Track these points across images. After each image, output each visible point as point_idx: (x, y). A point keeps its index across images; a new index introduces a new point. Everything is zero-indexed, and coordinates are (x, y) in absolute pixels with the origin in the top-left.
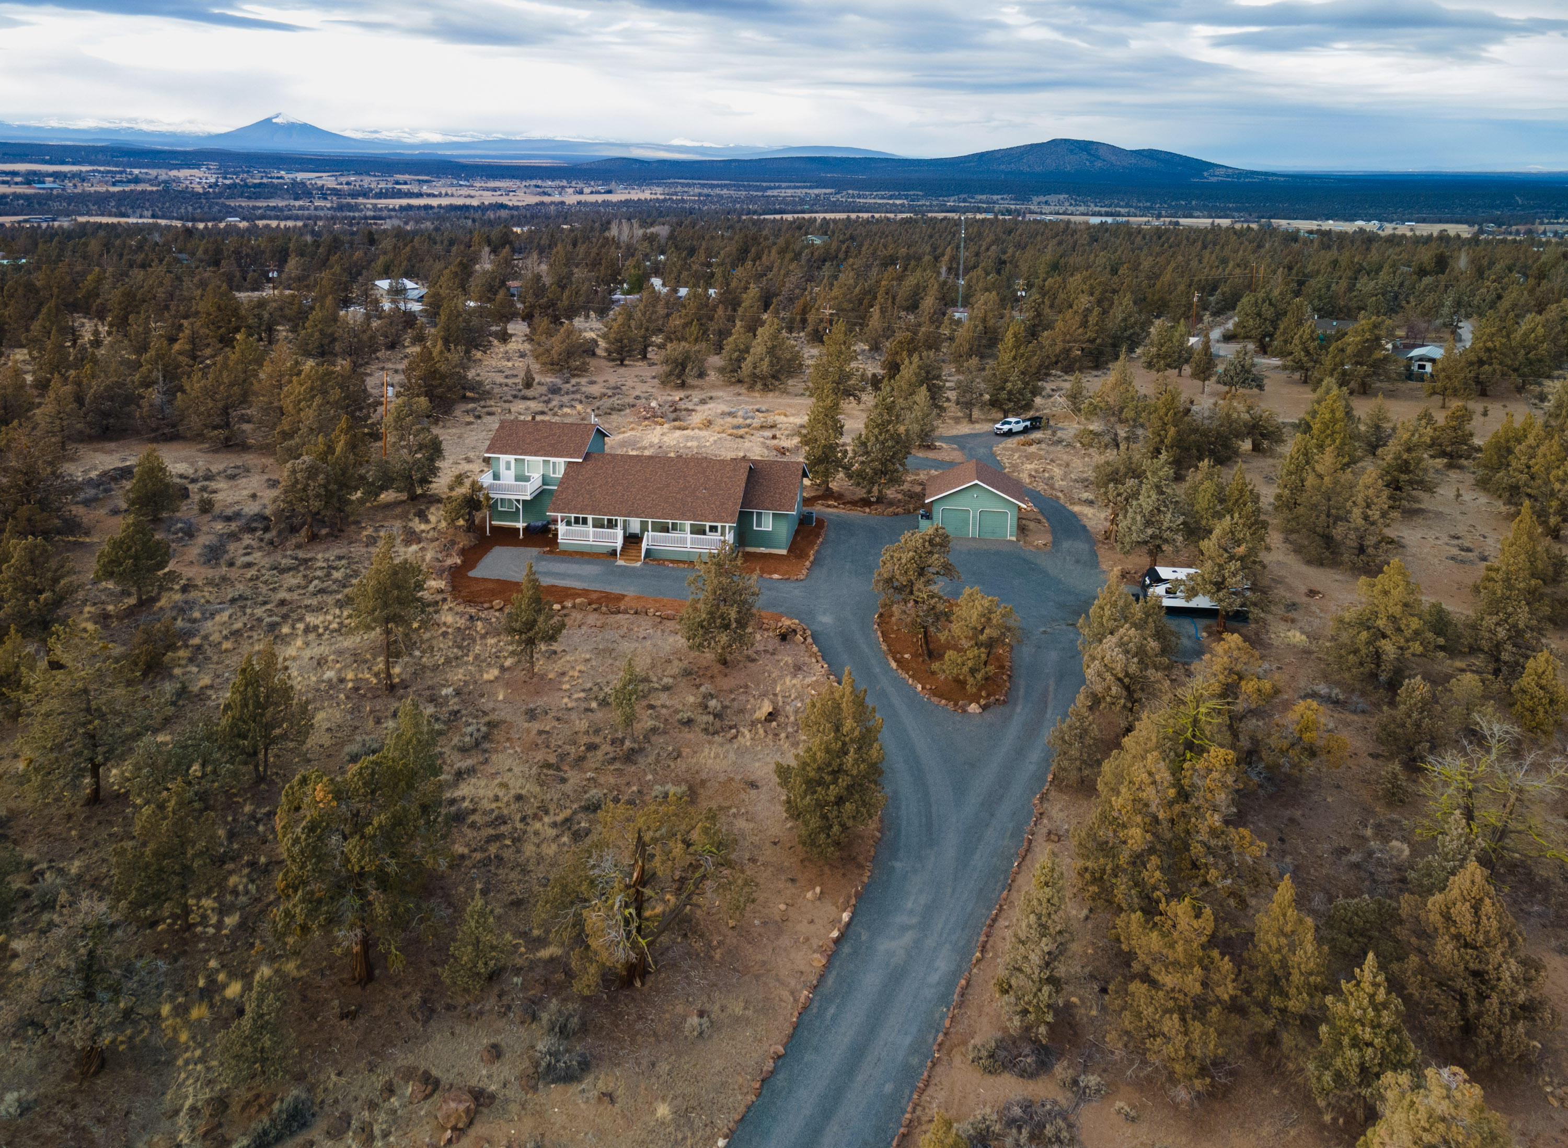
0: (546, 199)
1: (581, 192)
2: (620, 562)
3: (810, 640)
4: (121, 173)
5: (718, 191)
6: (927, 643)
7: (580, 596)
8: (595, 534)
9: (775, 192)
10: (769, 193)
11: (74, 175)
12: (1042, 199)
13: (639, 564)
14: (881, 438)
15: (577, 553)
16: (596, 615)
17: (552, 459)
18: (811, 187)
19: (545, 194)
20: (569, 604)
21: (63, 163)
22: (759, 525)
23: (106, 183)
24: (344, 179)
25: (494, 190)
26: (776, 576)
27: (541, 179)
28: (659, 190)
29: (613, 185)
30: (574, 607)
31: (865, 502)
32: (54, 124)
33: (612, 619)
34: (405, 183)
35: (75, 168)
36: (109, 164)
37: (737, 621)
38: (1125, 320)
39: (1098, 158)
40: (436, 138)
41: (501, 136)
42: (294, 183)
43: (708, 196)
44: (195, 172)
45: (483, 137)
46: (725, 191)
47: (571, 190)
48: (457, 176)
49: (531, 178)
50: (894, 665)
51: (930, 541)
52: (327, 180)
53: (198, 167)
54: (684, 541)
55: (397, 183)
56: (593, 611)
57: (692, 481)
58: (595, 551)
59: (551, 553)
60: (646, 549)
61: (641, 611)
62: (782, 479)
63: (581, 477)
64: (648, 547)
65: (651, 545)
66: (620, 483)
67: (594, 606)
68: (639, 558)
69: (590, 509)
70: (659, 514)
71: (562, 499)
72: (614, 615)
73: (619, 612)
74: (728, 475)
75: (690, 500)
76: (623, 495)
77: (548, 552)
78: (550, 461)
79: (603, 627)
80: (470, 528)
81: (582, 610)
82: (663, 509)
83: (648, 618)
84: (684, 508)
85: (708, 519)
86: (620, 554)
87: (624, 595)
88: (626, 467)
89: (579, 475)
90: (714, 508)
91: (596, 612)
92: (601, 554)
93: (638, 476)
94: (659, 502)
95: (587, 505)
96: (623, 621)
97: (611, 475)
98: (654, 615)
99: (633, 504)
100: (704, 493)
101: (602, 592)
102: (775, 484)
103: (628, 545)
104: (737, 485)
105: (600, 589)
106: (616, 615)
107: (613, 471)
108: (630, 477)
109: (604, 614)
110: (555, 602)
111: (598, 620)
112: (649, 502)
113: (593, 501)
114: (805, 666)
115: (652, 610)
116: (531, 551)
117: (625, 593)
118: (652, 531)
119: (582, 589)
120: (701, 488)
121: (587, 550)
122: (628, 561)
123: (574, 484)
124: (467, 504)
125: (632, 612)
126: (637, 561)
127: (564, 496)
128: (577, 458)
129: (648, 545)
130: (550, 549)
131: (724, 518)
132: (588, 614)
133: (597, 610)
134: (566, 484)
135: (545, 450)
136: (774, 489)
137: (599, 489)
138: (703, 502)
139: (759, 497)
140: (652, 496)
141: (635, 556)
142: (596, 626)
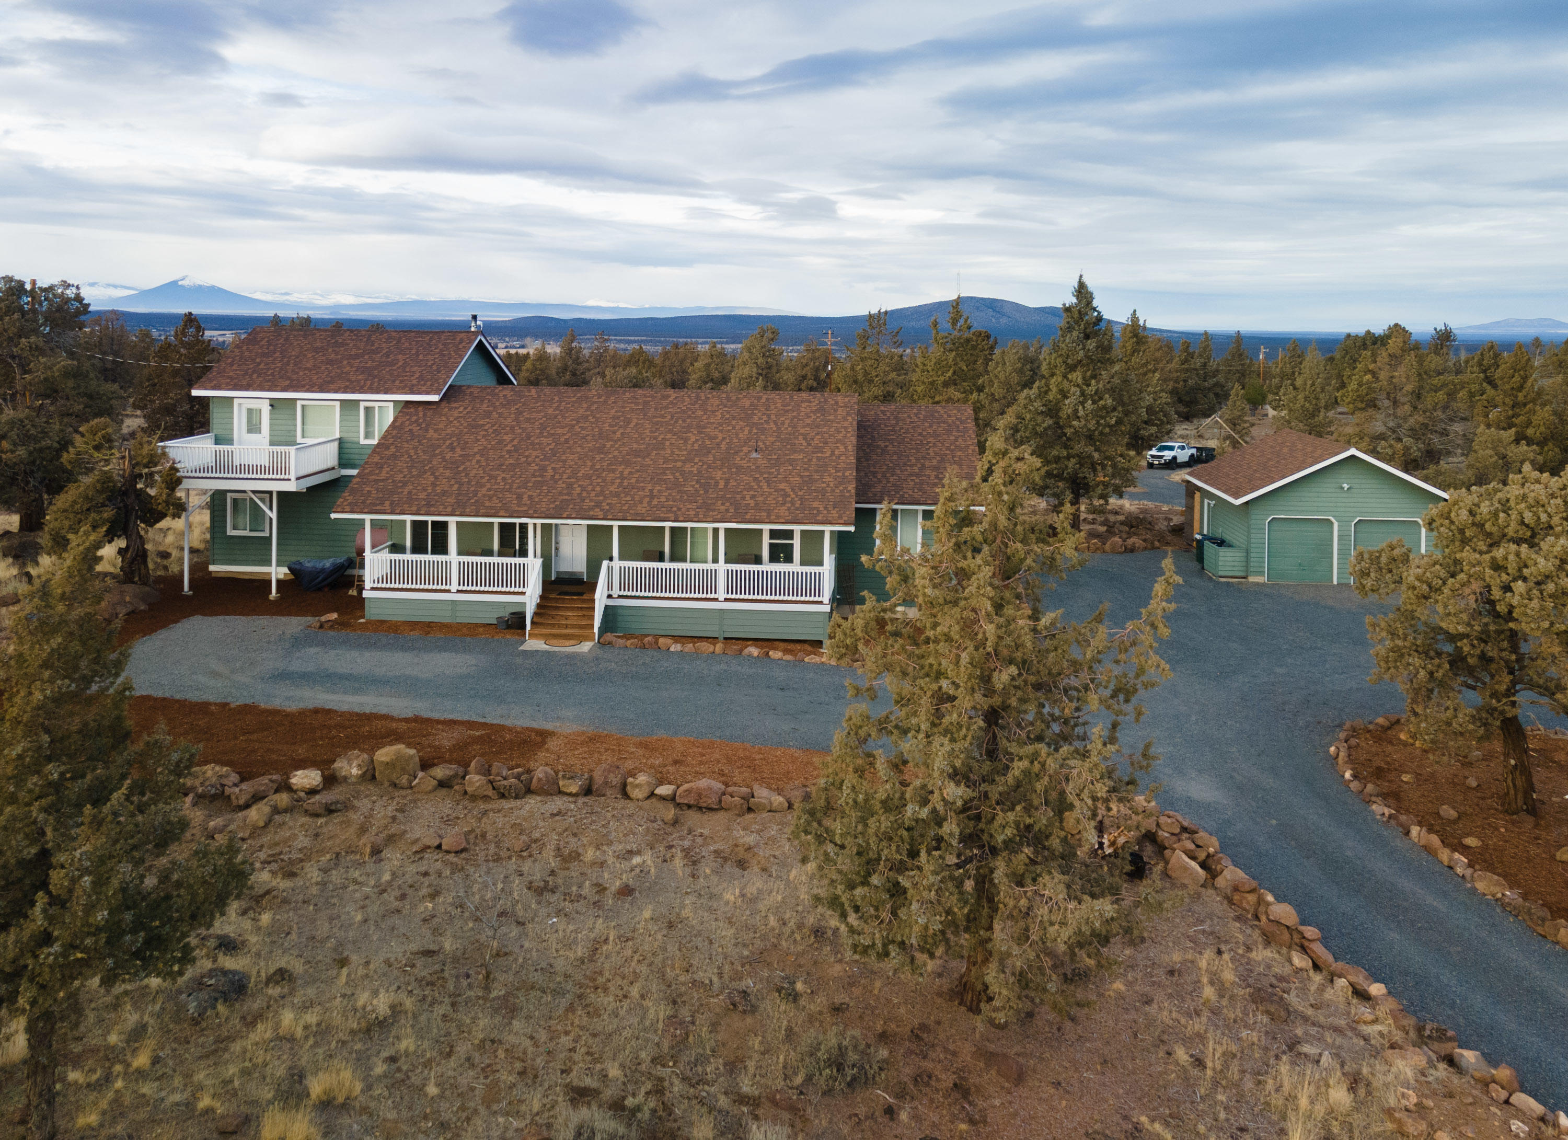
2: (535, 644)
3: (1232, 872)
7: (395, 737)
8: (467, 574)
13: (586, 647)
15: (413, 625)
16: (445, 805)
17: (366, 398)
20: (350, 767)
30: (370, 776)
33: (502, 816)
39: (1003, 314)
45: (397, 299)
54: (707, 582)
56: (435, 789)
57: (720, 436)
58: (464, 617)
59: (332, 627)
60: (607, 607)
61: (606, 783)
62: (931, 439)
63: (436, 436)
64: (611, 602)
65: (620, 597)
66: (533, 444)
67: (440, 772)
68: (587, 632)
69: (452, 500)
70: (641, 509)
71: (376, 481)
72: (506, 804)
73: (529, 791)
74: (808, 421)
75: (718, 474)
76: (543, 469)
77: (333, 625)
78: (358, 402)
79: (464, 850)
80: (132, 572)
81: (395, 785)
82: (652, 497)
83: (631, 807)
84: (706, 492)
85: (778, 517)
86: (533, 623)
87: (544, 735)
88: (550, 411)
89: (431, 432)
90: (788, 490)
91: (444, 791)
92: (477, 625)
93: (582, 428)
94: (637, 481)
95: (444, 493)
96: (541, 824)
97: (512, 428)
98: (652, 795)
99: (570, 486)
100: (756, 459)
101: (471, 725)
102: (917, 449)
103: (557, 600)
104: (838, 441)
105: (466, 718)
106: (512, 803)
107: (516, 420)
108: (560, 431)
109: (474, 798)
110: (302, 764)
111: (448, 821)
112: (613, 483)
113: (461, 484)
114: (1293, 993)
115: (642, 778)
116: (294, 624)
117: (549, 726)
118: (621, 558)
119: (407, 720)
120: (745, 449)
121: (445, 617)
122: (555, 642)
123: (416, 448)
124: (109, 499)
125: (574, 789)
126: (581, 639)
127: (384, 475)
128: (428, 393)
129: (610, 596)
130: (334, 616)
131: (819, 512)
132: (415, 801)
133: (451, 787)
134: (393, 449)
135: (349, 380)
136: (917, 460)
137: (478, 457)
138: (756, 479)
139: (884, 476)
140: (621, 468)
141: (574, 626)
142: (439, 847)
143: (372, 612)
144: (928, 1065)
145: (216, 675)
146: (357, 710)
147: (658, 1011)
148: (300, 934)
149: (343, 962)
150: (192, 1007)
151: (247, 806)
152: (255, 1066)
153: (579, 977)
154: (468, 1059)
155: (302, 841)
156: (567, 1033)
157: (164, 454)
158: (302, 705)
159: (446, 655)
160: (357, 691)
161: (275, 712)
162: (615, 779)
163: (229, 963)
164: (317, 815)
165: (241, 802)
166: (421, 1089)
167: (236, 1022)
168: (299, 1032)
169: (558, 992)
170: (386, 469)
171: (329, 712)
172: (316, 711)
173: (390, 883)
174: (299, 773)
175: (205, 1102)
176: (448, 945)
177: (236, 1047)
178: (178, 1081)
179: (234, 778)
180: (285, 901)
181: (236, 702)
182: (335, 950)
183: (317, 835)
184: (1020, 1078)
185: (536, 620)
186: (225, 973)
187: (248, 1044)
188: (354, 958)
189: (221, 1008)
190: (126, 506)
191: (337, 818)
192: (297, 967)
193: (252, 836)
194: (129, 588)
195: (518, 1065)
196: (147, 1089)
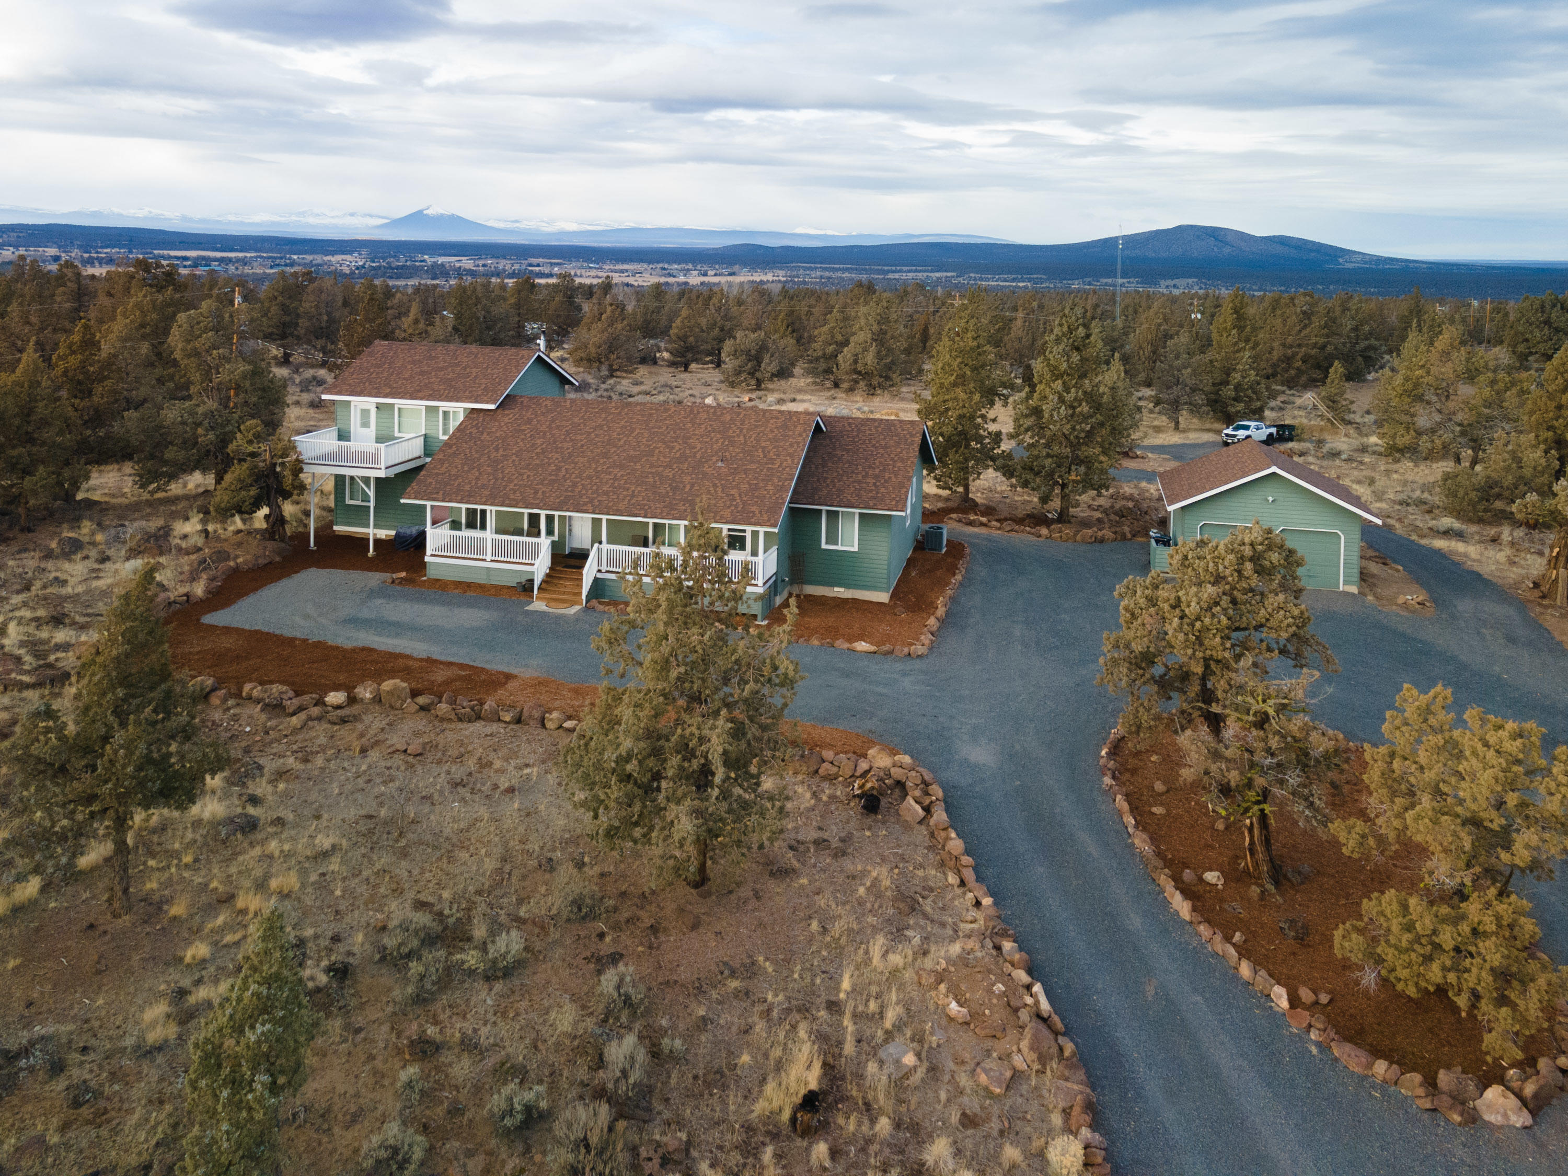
0: (671, 280)
1: (705, 275)
2: (538, 605)
3: (940, 815)
4: (281, 258)
5: (839, 274)
6: (1267, 842)
7: (401, 673)
8: (498, 549)
9: (897, 276)
10: (891, 276)
11: (238, 260)
12: (1170, 282)
13: (575, 610)
14: (1069, 397)
15: (458, 584)
16: (421, 723)
17: (443, 405)
18: (932, 271)
19: (670, 275)
20: (365, 692)
21: (231, 250)
22: (832, 539)
23: (264, 266)
24: (481, 263)
25: (622, 271)
26: (862, 646)
27: (669, 263)
28: (781, 273)
29: (736, 268)
30: (377, 699)
31: (1037, 520)
32: (232, 218)
33: (454, 734)
34: (538, 265)
35: (241, 255)
36: (271, 251)
37: (729, 761)
38: (1356, 329)
39: (1226, 243)
40: (572, 227)
41: (633, 225)
42: (435, 265)
43: (829, 278)
44: (348, 257)
45: (617, 226)
46: (846, 275)
47: (696, 273)
48: (589, 260)
49: (658, 262)
50: (1182, 906)
51: (1255, 559)
52: (467, 263)
53: (350, 252)
55: (531, 265)
56: (417, 711)
57: (699, 446)
58: (496, 581)
59: (400, 583)
60: (596, 580)
61: (530, 716)
62: (881, 451)
63: (488, 438)
64: (599, 575)
65: (608, 572)
66: (557, 448)
67: (421, 700)
68: (577, 598)
69: (486, 493)
70: (622, 506)
71: (437, 474)
72: (460, 725)
73: (479, 717)
74: (770, 436)
75: (687, 479)
76: (559, 469)
77: (402, 581)
78: (437, 408)
79: (420, 754)
80: (274, 532)
81: (392, 707)
82: (633, 496)
83: (544, 733)
84: (674, 493)
85: (722, 517)
86: (539, 588)
87: (509, 677)
88: (576, 420)
89: (485, 435)
90: (737, 495)
91: (423, 714)
92: (503, 587)
93: (597, 436)
94: (626, 483)
95: (483, 486)
96: (476, 741)
97: (545, 433)
98: (560, 727)
99: (575, 485)
100: (720, 468)
101: (462, 666)
102: (866, 459)
103: (561, 572)
104: (789, 454)
105: (461, 661)
106: (465, 725)
107: (550, 427)
108: (579, 437)
109: (442, 720)
110: (336, 688)
111: (417, 734)
112: (606, 483)
113: (497, 479)
114: (929, 900)
115: (555, 715)
116: (375, 578)
117: (514, 671)
118: (609, 542)
119: (421, 660)
120: (714, 459)
121: (481, 579)
122: (553, 604)
123: (471, 448)
124: (256, 481)
125: (508, 719)
126: (573, 604)
127: (443, 469)
128: (487, 403)
129: (599, 571)
130: (403, 574)
131: (754, 515)
132: (402, 719)
133: (429, 710)
134: (454, 448)
135: (433, 389)
136: (864, 469)
137: (514, 457)
138: (715, 486)
139: (832, 481)
140: (616, 471)
141: (569, 593)
142: (405, 751)
143: (431, 573)
144: (641, 913)
145: (307, 617)
146: (391, 650)
147: (490, 865)
148: (298, 798)
149: (318, 817)
150: (224, 833)
151: (293, 714)
152: (247, 869)
153: (455, 840)
154: (367, 879)
155: (322, 740)
156: (431, 871)
157: (295, 448)
158: (355, 644)
159: (471, 610)
160: (397, 635)
161: (337, 648)
162: (536, 714)
163: (251, 810)
164: (335, 724)
165: (291, 711)
166: (332, 892)
167: (246, 844)
168: (277, 854)
169: (435, 848)
170: (446, 465)
171: (370, 650)
172: (363, 649)
173: (365, 771)
174: (332, 694)
175: (214, 884)
176: (383, 812)
177: (241, 858)
178: (203, 873)
179: (291, 694)
180: (297, 777)
181: (313, 639)
182: (317, 810)
183: (332, 737)
184: (695, 927)
185: (544, 586)
186: (246, 815)
187: (247, 857)
188: (326, 816)
189: (239, 836)
190: (268, 485)
191: (348, 726)
192: (291, 817)
193: (291, 734)
194: (270, 545)
195: (394, 886)
196: (186, 874)
